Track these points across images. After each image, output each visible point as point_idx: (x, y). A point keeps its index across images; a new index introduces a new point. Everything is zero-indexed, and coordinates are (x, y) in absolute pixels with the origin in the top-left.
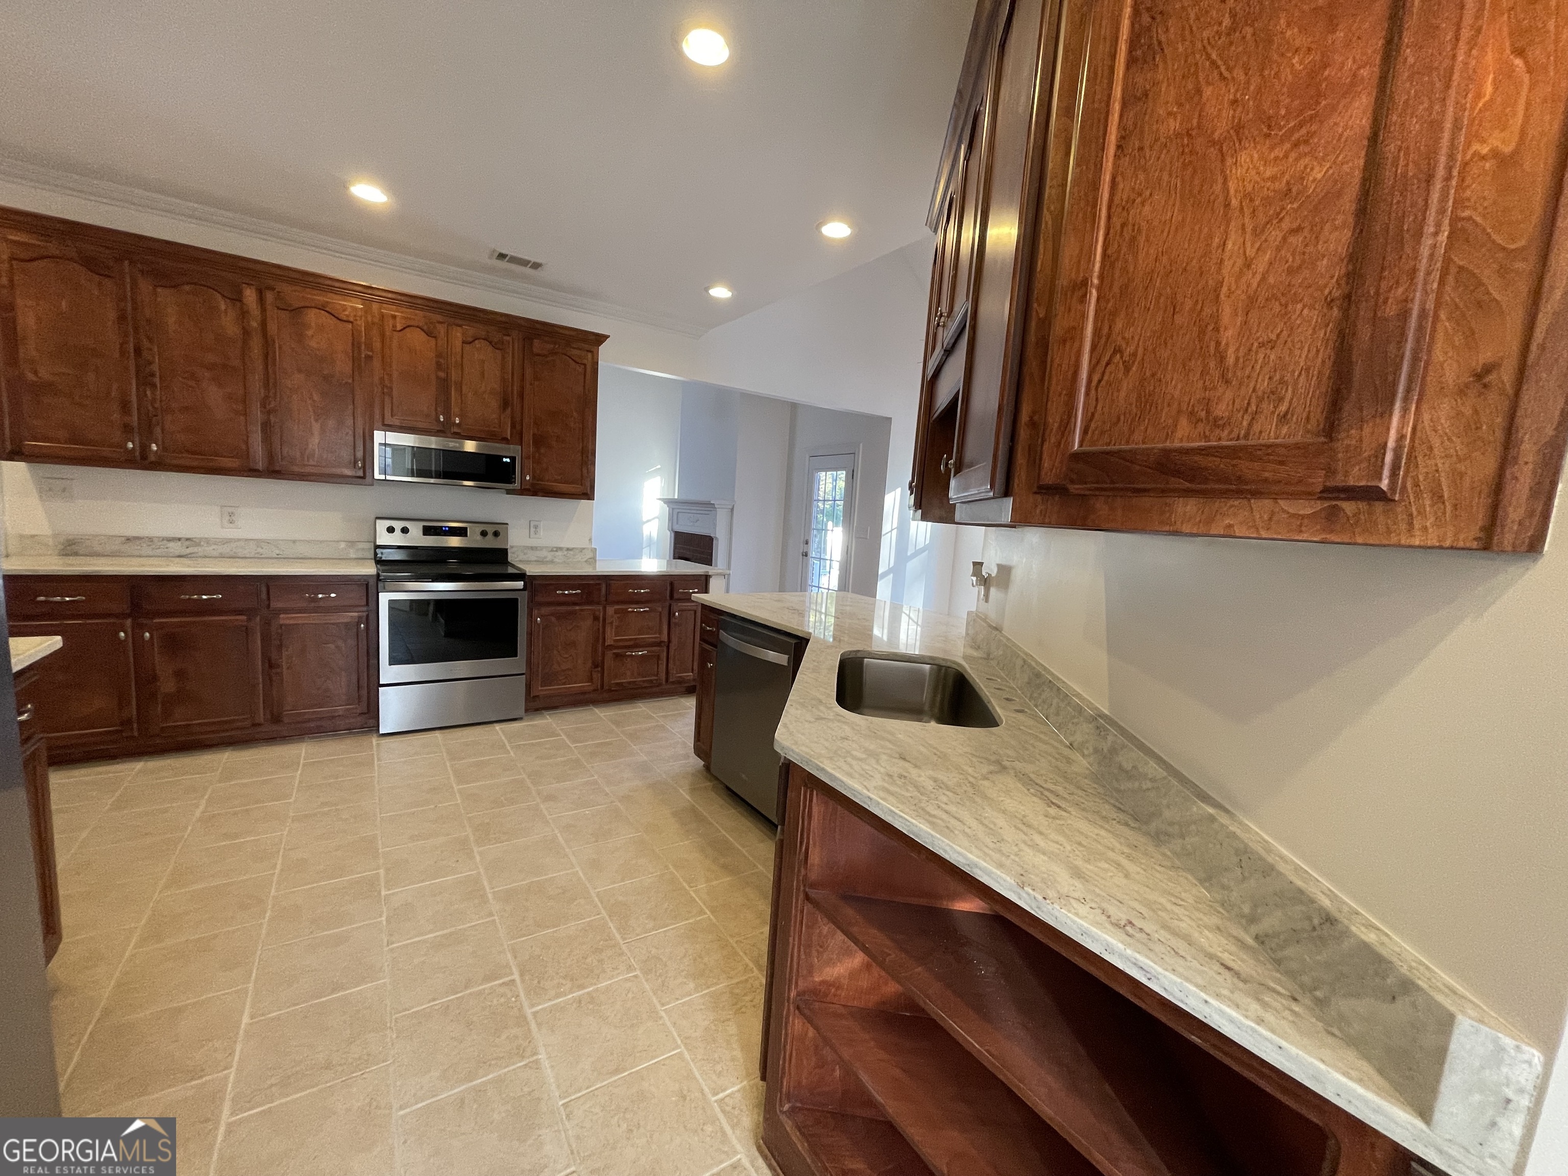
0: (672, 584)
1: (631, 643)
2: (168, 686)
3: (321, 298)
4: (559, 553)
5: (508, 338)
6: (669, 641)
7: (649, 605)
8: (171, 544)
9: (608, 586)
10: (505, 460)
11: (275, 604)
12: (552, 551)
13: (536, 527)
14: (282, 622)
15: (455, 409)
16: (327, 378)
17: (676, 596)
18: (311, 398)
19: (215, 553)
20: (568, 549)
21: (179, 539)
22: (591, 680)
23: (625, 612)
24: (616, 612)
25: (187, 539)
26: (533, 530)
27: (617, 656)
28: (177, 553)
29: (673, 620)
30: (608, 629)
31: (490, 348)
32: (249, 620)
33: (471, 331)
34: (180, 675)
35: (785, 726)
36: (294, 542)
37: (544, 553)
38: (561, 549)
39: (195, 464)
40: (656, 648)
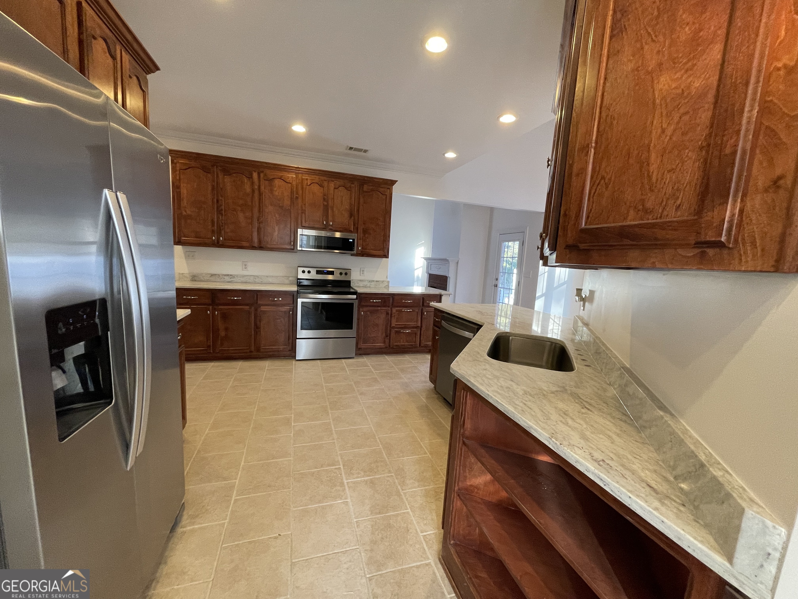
0: (423, 299)
1: (403, 326)
2: (223, 333)
3: (280, 174)
4: (373, 283)
5: (353, 185)
6: (421, 326)
7: (413, 308)
8: (225, 277)
9: (393, 299)
10: (350, 240)
11: (259, 302)
12: (370, 282)
13: (363, 271)
14: (262, 309)
15: (330, 218)
16: (281, 207)
17: (425, 305)
18: (275, 216)
19: (239, 281)
20: (377, 281)
21: (228, 275)
22: (384, 342)
23: (401, 311)
24: (397, 311)
25: (231, 275)
26: (361, 272)
27: (396, 332)
28: (227, 281)
29: (423, 316)
30: (393, 318)
31: (346, 190)
32: (250, 308)
33: (338, 182)
34: (226, 329)
35: (457, 362)
36: (267, 276)
37: (366, 283)
38: (373, 281)
39: (234, 245)
40: (415, 329)
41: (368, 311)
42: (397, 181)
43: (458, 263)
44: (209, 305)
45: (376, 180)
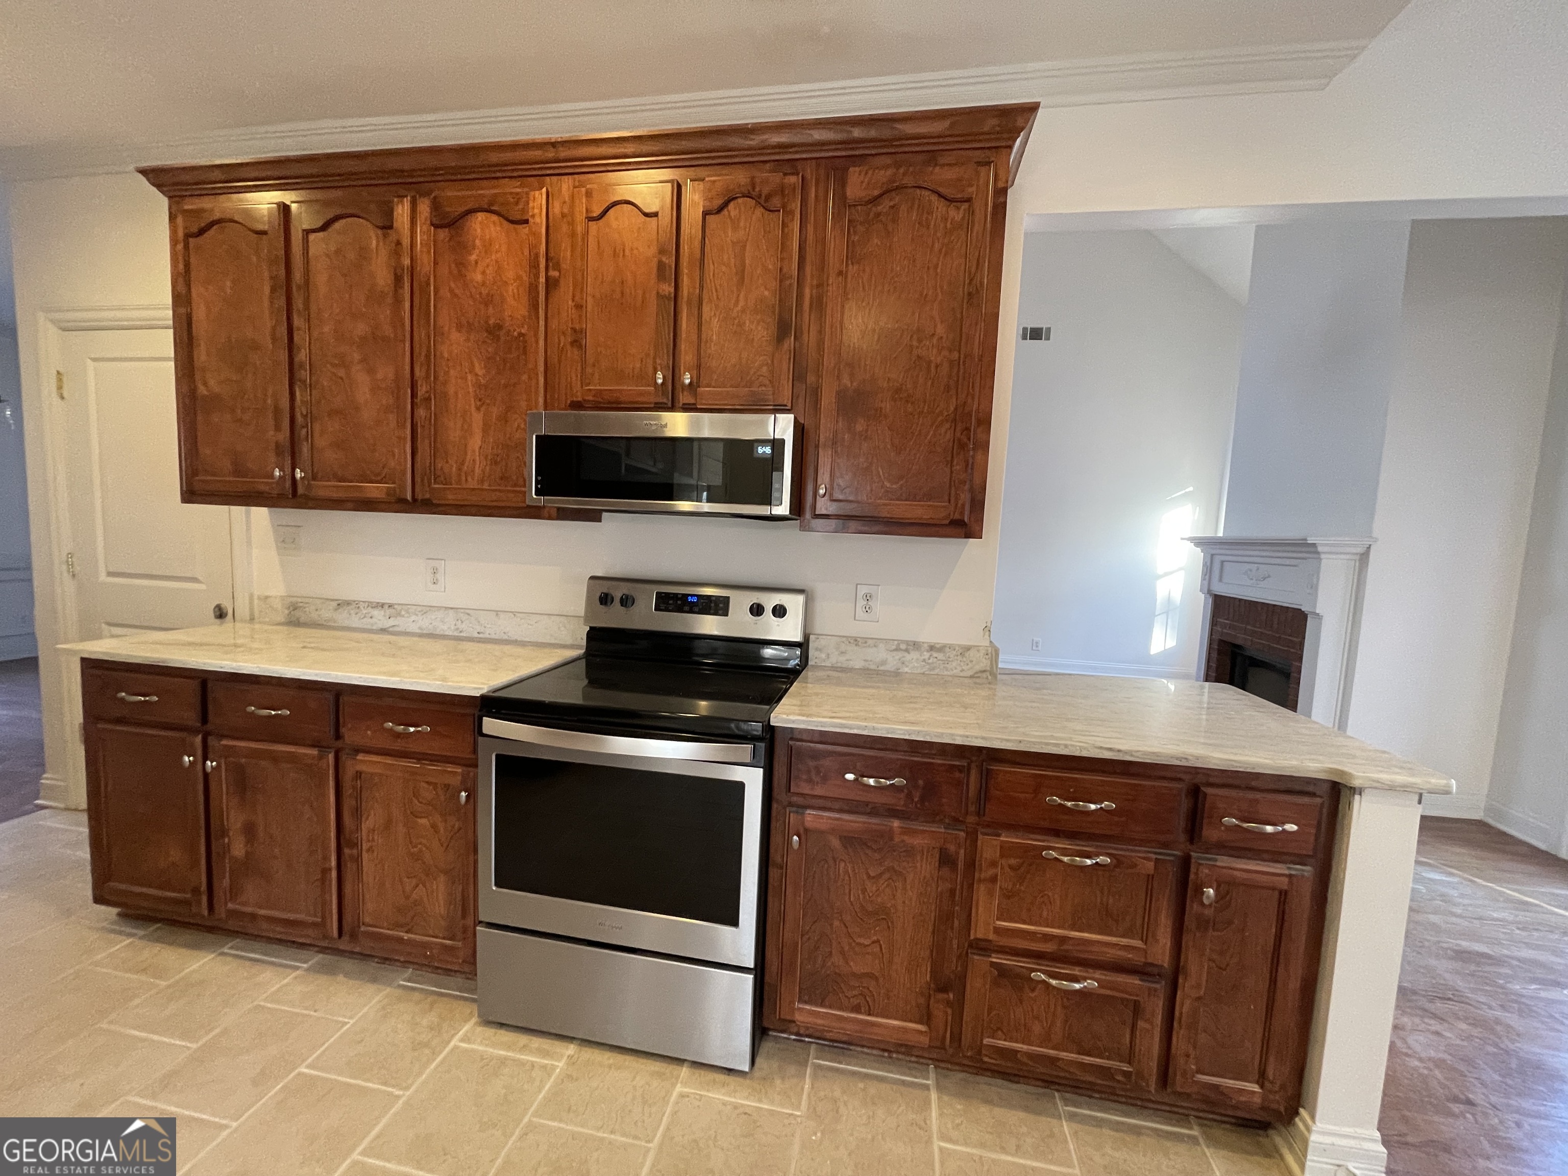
0: (1195, 792)
1: (1049, 947)
2: (238, 849)
3: (487, 191)
4: (914, 655)
5: (792, 179)
6: (1177, 971)
7: (1122, 850)
8: (376, 612)
9: (987, 776)
10: (761, 450)
12: (897, 649)
13: (868, 597)
14: (359, 767)
15: (687, 356)
16: (494, 331)
17: (1210, 833)
18: (472, 370)
19: (414, 628)
20: (932, 648)
21: (383, 605)
22: (926, 1018)
23: (1033, 857)
24: (1004, 851)
25: (390, 606)
26: (861, 603)
27: (1003, 972)
29: (1193, 908)
30: (981, 892)
31: (759, 211)
32: (320, 758)
33: (721, 179)
34: (249, 831)
37: (879, 654)
38: (916, 645)
40: (1135, 981)
41: (833, 831)
42: (1033, 108)
43: (1364, 557)
44: (193, 731)
45: (910, 129)
